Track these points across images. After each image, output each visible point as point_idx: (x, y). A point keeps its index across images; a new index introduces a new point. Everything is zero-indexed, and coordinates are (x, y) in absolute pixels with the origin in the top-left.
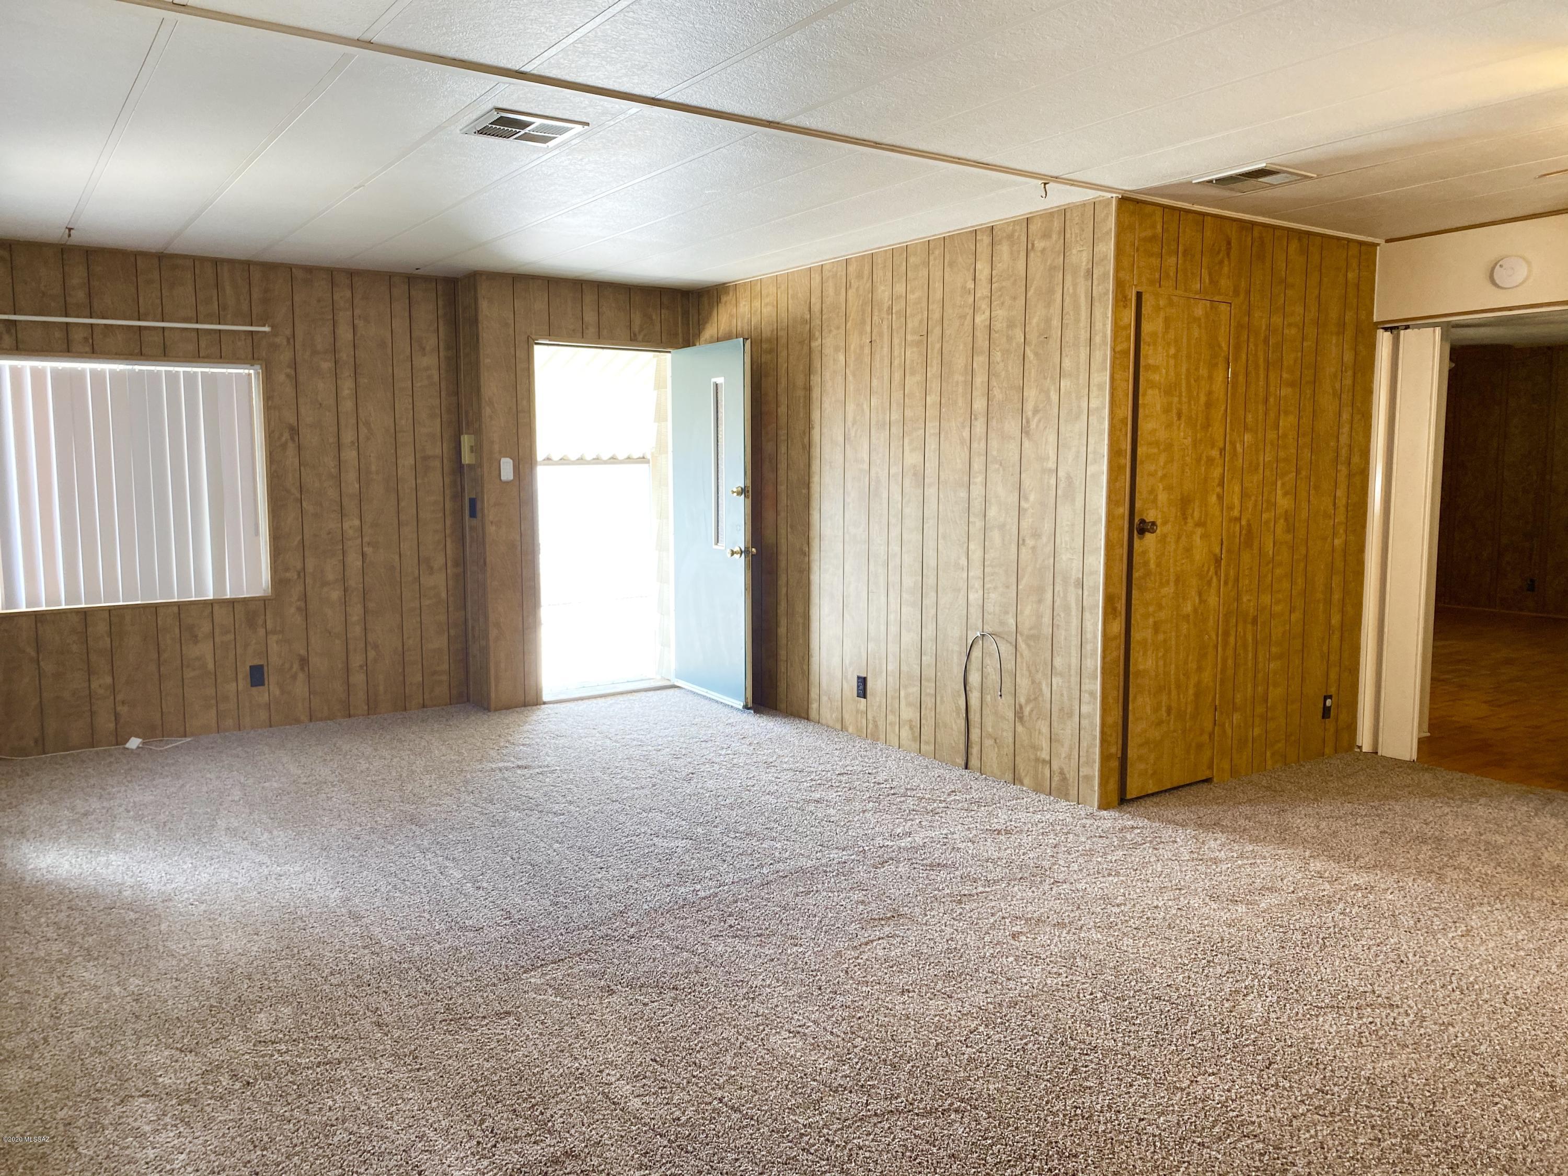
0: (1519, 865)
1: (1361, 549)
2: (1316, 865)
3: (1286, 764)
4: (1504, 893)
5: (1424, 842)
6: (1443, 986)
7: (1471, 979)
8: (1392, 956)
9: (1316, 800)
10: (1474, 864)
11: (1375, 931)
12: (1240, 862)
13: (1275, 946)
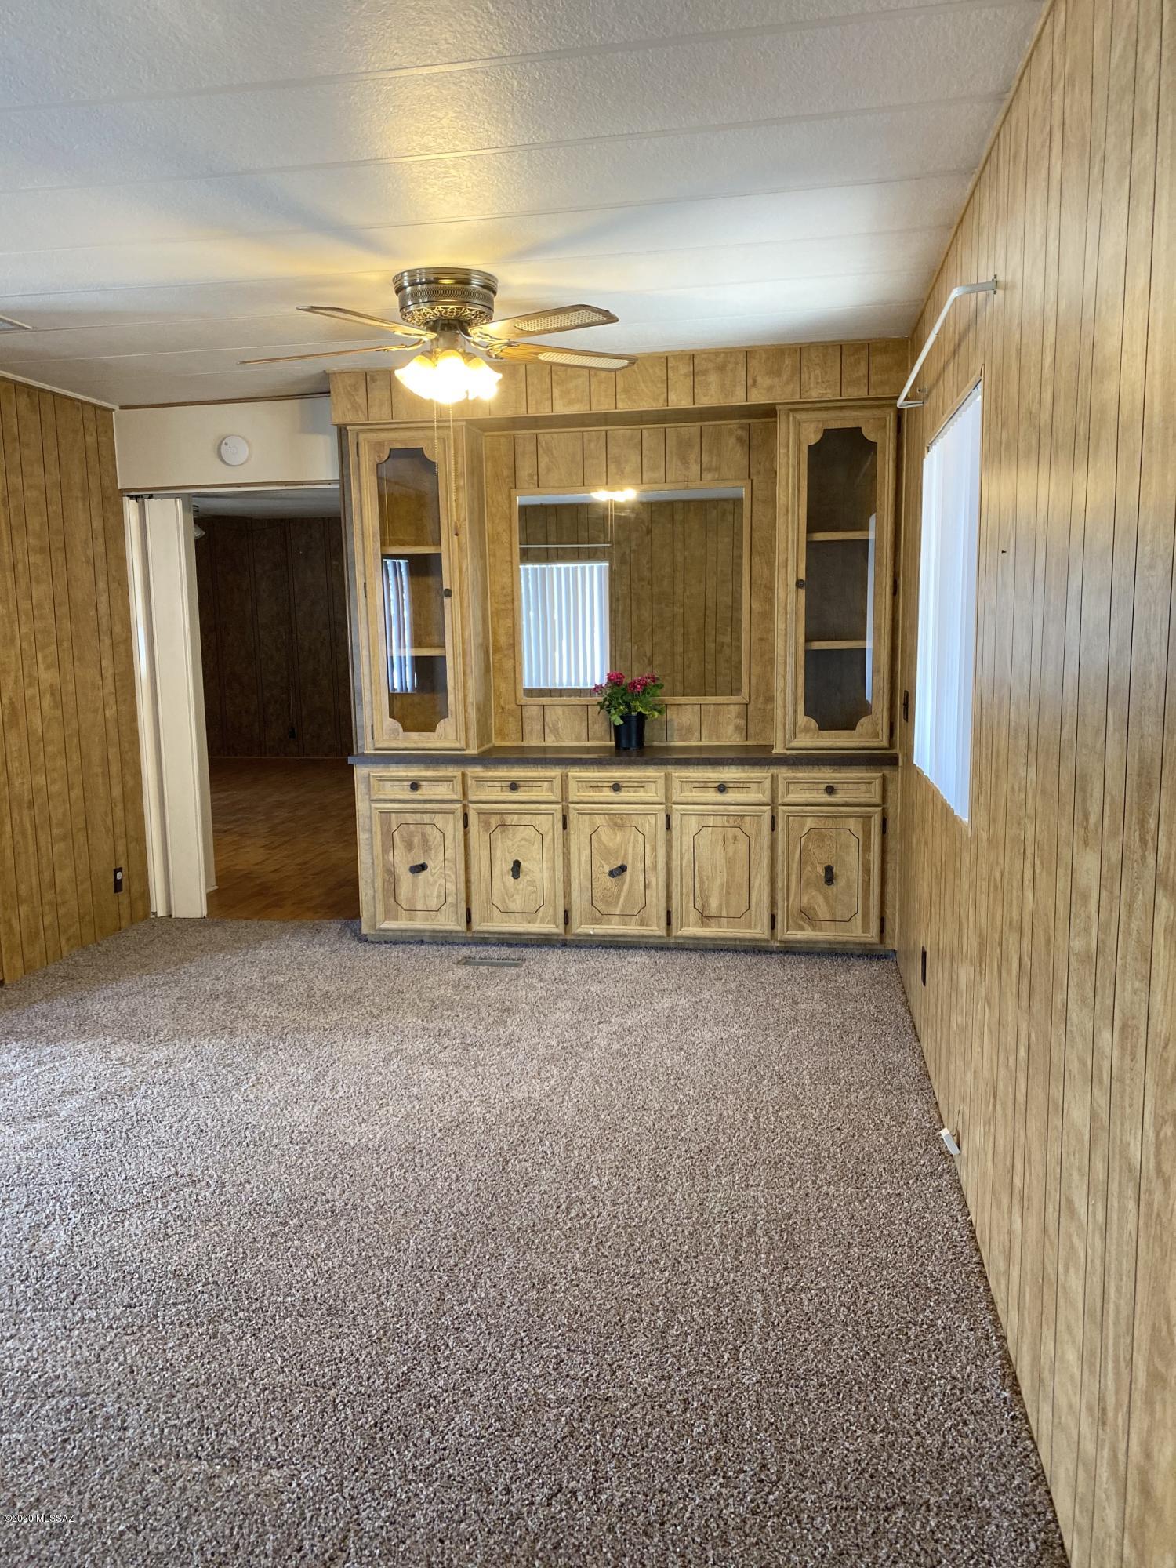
0: (297, 1000)
1: (134, 718)
2: (117, 1052)
3: (83, 947)
4: (285, 1031)
5: (217, 999)
6: (239, 1144)
7: (263, 1128)
8: (193, 1128)
9: (114, 979)
10: (260, 1009)
11: (176, 1107)
12: (37, 1071)
13: (78, 1157)
